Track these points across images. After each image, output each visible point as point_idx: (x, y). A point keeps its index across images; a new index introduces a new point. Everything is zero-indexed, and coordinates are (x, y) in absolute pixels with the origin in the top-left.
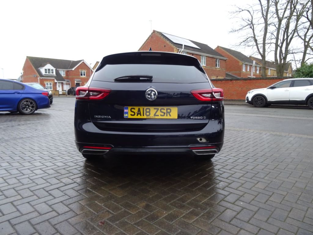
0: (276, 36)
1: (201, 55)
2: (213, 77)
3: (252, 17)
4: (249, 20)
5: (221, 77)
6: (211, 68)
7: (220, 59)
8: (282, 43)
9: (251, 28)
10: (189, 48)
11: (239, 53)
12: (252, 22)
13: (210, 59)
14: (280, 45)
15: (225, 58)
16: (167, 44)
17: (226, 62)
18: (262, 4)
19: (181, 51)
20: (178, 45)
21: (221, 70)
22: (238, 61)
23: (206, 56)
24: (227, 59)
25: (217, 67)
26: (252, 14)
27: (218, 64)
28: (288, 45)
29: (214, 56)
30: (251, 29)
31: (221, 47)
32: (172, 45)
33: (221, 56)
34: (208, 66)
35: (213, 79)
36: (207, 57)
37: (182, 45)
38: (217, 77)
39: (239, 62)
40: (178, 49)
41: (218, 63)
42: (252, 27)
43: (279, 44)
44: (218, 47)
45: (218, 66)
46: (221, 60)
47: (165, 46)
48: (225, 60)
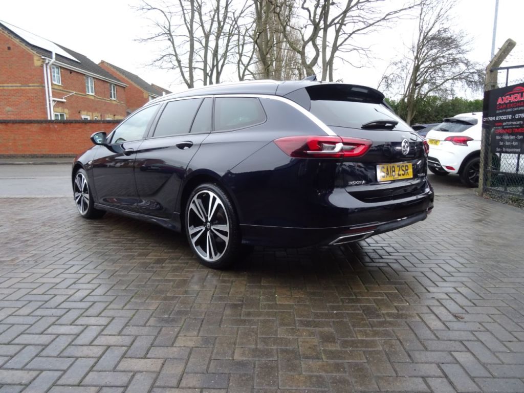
0: (203, 59)
1: (84, 75)
2: (107, 116)
3: (169, 23)
4: (164, 27)
5: (121, 116)
6: (103, 99)
7: (116, 85)
8: (212, 71)
9: (169, 39)
10: (62, 58)
11: (137, 77)
12: (169, 30)
13: (99, 83)
14: (209, 74)
15: (124, 84)
16: (14, 44)
17: (125, 91)
18: (183, 5)
19: (49, 63)
20: (39, 51)
21: (119, 104)
22: (141, 91)
23: (94, 78)
24: (127, 85)
25: (113, 99)
26: (169, 19)
27: (114, 94)
28: (219, 74)
29: (107, 79)
30: (169, 41)
31: (108, 63)
32: (29, 49)
33: (115, 79)
34: (98, 96)
35: (109, 120)
36: (95, 80)
37: (50, 52)
38: (114, 115)
39: (142, 93)
40: (43, 59)
41: (114, 91)
42: (171, 40)
43: (208, 72)
44: (103, 62)
45: (115, 98)
46: (117, 87)
47: (9, 48)
48: (124, 87)
